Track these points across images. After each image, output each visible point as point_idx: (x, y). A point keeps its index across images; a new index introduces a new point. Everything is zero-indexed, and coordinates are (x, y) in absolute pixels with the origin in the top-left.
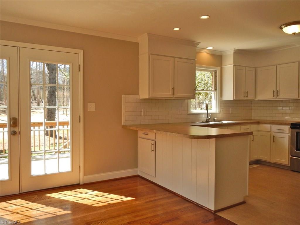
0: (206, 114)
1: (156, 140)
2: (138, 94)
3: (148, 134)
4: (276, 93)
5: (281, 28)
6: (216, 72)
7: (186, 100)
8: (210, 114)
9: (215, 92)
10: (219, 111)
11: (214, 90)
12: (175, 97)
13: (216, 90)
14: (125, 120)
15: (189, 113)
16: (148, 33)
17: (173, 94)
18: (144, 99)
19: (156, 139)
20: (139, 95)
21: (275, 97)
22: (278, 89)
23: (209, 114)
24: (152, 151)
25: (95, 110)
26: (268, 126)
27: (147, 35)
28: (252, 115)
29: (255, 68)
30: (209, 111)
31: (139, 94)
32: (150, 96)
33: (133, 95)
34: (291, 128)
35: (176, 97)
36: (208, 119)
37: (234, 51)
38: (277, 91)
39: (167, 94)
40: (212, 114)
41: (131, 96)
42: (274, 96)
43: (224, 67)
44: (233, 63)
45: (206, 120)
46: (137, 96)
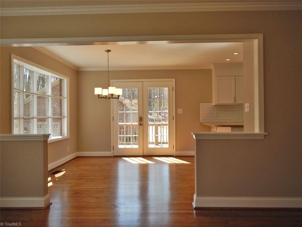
12: (236, 103)
14: (202, 119)
16: (213, 64)
20: (212, 103)
25: (182, 113)
33: (208, 103)
35: (238, 103)
39: (230, 101)
41: (206, 103)
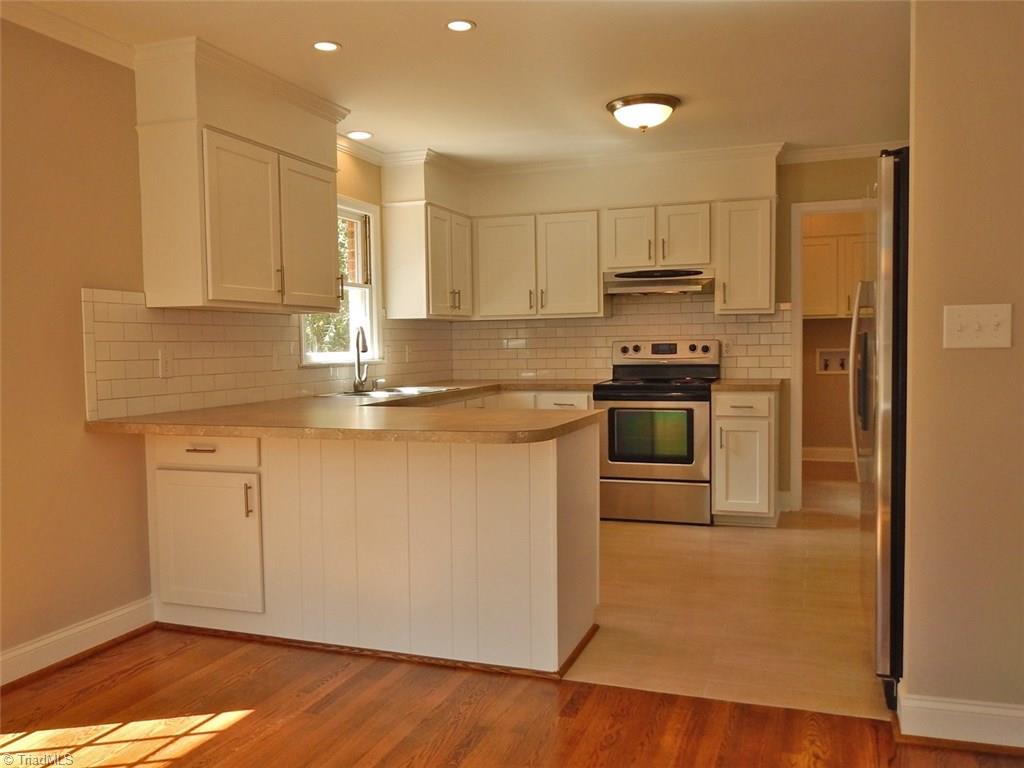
0: (353, 365)
1: (263, 470)
2: (138, 288)
3: (213, 451)
4: (537, 297)
5: (611, 108)
6: (366, 220)
7: (295, 316)
8: (366, 366)
9: (367, 290)
10: (381, 355)
11: (360, 282)
12: (284, 303)
13: (366, 283)
14: (97, 400)
15: (304, 363)
16: (198, 39)
17: (282, 292)
18: (164, 309)
19: (260, 464)
20: (143, 292)
21: (533, 311)
22: (542, 286)
23: (364, 364)
24: (247, 516)
26: (527, 397)
27: (192, 48)
28: (454, 367)
29: (470, 218)
30: (364, 357)
31: (146, 290)
32: (210, 298)
33: (122, 290)
34: (596, 398)
36: (361, 383)
37: (427, 155)
38: (539, 295)
40: (370, 364)
41: (116, 295)
42: (531, 307)
43: (388, 205)
44: (423, 196)
45: (356, 386)
46: (137, 297)
